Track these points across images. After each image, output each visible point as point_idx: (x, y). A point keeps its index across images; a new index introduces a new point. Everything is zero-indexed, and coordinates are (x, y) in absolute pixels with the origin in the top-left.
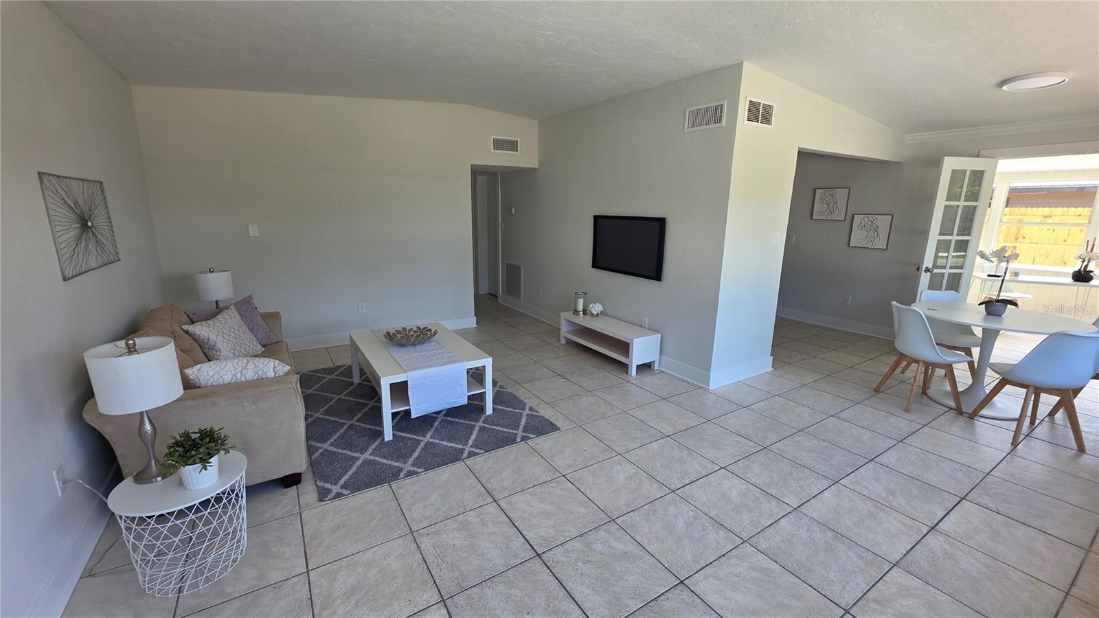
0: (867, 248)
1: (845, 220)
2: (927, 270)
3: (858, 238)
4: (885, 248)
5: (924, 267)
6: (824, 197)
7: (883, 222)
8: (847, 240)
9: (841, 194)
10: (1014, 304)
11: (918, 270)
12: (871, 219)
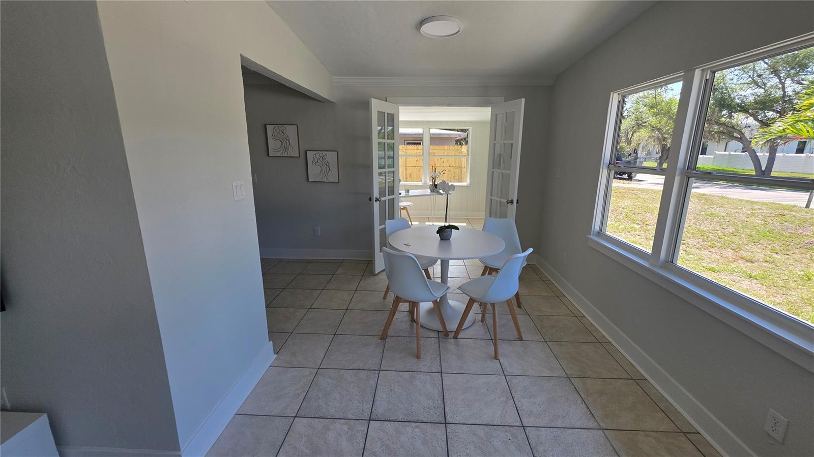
0: (324, 182)
1: (299, 157)
2: (377, 200)
3: (314, 172)
4: (338, 181)
5: (374, 198)
6: (276, 134)
7: (331, 157)
8: (305, 177)
9: (291, 131)
10: (457, 228)
11: (370, 200)
12: (321, 155)
